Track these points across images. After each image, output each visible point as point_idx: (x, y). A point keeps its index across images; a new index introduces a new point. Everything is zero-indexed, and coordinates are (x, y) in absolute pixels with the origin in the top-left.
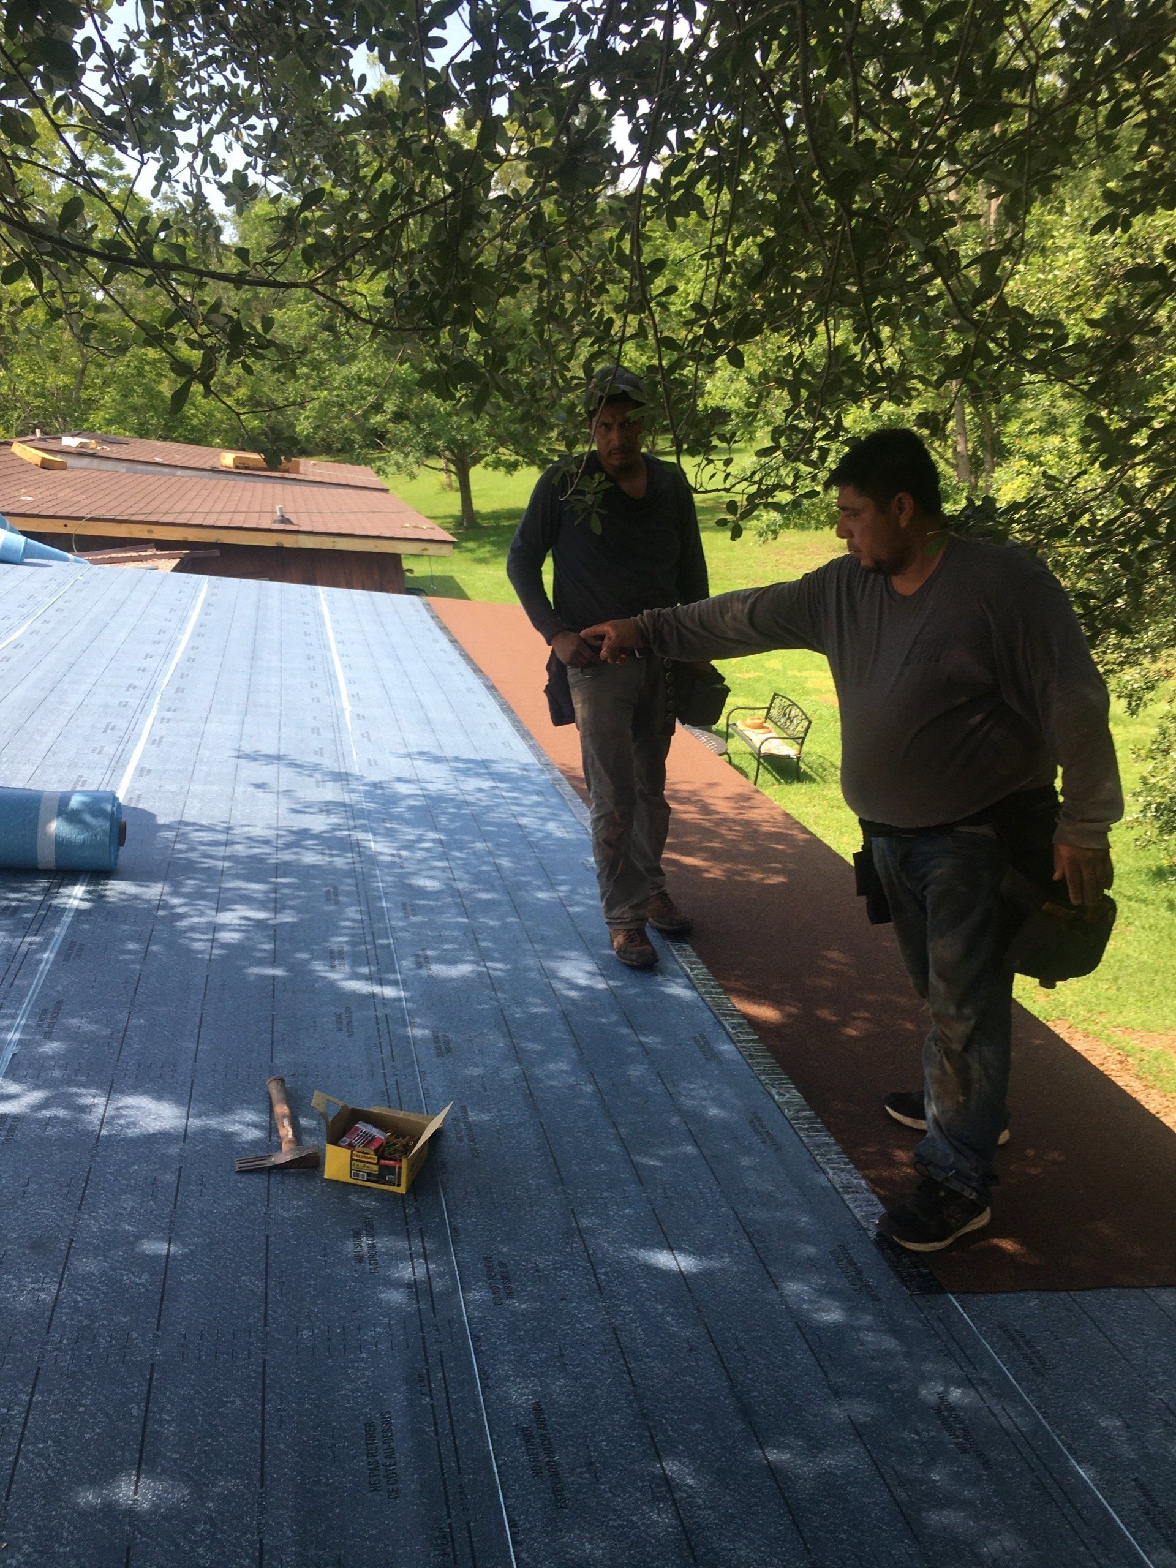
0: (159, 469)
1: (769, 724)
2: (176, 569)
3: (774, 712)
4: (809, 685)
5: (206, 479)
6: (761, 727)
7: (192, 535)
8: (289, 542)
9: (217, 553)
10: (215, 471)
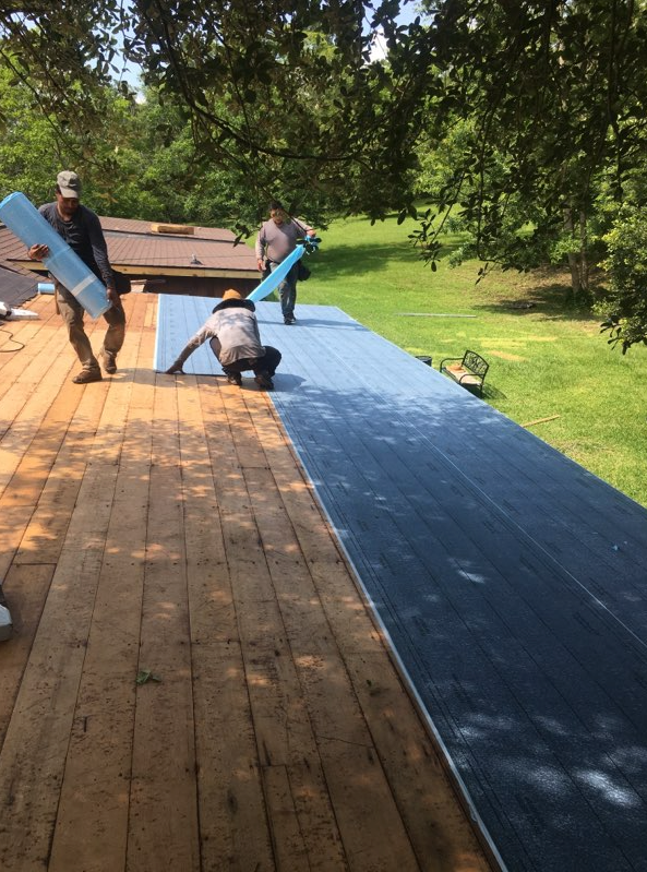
0: (118, 234)
1: (464, 368)
2: (145, 291)
3: (467, 361)
4: (483, 345)
5: (144, 239)
6: (460, 369)
7: (148, 271)
8: (200, 274)
9: (164, 281)
10: (149, 234)
